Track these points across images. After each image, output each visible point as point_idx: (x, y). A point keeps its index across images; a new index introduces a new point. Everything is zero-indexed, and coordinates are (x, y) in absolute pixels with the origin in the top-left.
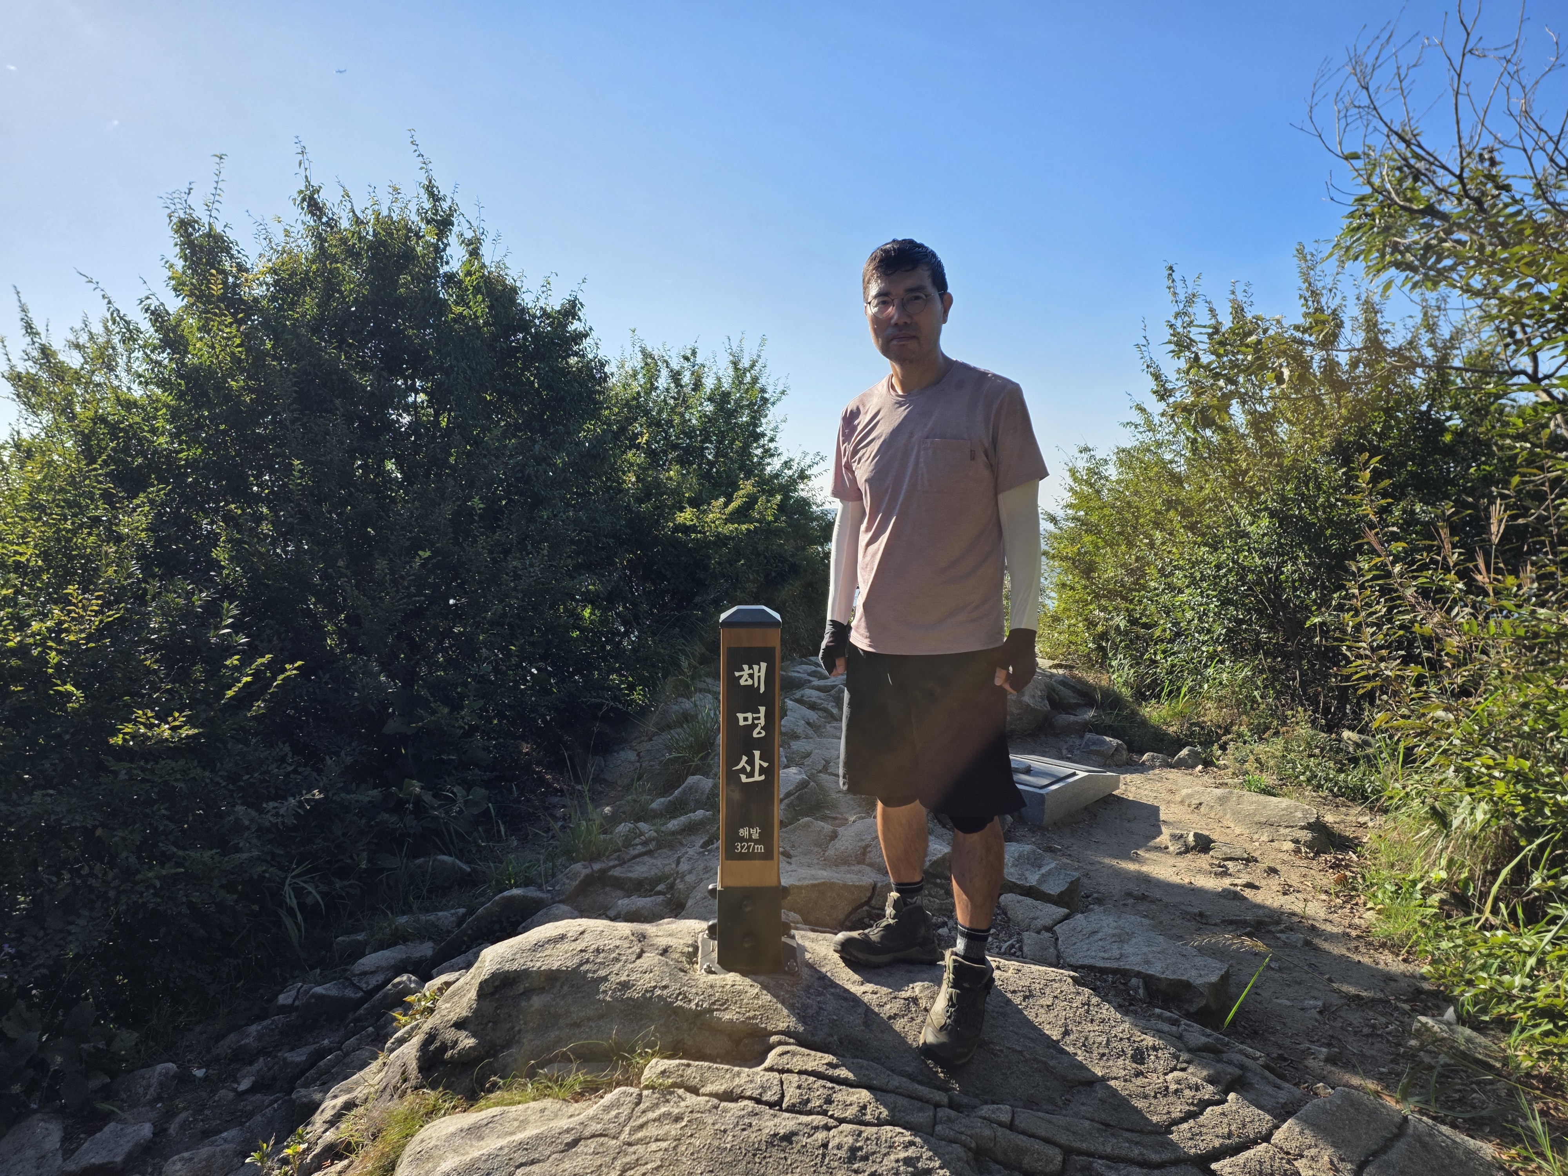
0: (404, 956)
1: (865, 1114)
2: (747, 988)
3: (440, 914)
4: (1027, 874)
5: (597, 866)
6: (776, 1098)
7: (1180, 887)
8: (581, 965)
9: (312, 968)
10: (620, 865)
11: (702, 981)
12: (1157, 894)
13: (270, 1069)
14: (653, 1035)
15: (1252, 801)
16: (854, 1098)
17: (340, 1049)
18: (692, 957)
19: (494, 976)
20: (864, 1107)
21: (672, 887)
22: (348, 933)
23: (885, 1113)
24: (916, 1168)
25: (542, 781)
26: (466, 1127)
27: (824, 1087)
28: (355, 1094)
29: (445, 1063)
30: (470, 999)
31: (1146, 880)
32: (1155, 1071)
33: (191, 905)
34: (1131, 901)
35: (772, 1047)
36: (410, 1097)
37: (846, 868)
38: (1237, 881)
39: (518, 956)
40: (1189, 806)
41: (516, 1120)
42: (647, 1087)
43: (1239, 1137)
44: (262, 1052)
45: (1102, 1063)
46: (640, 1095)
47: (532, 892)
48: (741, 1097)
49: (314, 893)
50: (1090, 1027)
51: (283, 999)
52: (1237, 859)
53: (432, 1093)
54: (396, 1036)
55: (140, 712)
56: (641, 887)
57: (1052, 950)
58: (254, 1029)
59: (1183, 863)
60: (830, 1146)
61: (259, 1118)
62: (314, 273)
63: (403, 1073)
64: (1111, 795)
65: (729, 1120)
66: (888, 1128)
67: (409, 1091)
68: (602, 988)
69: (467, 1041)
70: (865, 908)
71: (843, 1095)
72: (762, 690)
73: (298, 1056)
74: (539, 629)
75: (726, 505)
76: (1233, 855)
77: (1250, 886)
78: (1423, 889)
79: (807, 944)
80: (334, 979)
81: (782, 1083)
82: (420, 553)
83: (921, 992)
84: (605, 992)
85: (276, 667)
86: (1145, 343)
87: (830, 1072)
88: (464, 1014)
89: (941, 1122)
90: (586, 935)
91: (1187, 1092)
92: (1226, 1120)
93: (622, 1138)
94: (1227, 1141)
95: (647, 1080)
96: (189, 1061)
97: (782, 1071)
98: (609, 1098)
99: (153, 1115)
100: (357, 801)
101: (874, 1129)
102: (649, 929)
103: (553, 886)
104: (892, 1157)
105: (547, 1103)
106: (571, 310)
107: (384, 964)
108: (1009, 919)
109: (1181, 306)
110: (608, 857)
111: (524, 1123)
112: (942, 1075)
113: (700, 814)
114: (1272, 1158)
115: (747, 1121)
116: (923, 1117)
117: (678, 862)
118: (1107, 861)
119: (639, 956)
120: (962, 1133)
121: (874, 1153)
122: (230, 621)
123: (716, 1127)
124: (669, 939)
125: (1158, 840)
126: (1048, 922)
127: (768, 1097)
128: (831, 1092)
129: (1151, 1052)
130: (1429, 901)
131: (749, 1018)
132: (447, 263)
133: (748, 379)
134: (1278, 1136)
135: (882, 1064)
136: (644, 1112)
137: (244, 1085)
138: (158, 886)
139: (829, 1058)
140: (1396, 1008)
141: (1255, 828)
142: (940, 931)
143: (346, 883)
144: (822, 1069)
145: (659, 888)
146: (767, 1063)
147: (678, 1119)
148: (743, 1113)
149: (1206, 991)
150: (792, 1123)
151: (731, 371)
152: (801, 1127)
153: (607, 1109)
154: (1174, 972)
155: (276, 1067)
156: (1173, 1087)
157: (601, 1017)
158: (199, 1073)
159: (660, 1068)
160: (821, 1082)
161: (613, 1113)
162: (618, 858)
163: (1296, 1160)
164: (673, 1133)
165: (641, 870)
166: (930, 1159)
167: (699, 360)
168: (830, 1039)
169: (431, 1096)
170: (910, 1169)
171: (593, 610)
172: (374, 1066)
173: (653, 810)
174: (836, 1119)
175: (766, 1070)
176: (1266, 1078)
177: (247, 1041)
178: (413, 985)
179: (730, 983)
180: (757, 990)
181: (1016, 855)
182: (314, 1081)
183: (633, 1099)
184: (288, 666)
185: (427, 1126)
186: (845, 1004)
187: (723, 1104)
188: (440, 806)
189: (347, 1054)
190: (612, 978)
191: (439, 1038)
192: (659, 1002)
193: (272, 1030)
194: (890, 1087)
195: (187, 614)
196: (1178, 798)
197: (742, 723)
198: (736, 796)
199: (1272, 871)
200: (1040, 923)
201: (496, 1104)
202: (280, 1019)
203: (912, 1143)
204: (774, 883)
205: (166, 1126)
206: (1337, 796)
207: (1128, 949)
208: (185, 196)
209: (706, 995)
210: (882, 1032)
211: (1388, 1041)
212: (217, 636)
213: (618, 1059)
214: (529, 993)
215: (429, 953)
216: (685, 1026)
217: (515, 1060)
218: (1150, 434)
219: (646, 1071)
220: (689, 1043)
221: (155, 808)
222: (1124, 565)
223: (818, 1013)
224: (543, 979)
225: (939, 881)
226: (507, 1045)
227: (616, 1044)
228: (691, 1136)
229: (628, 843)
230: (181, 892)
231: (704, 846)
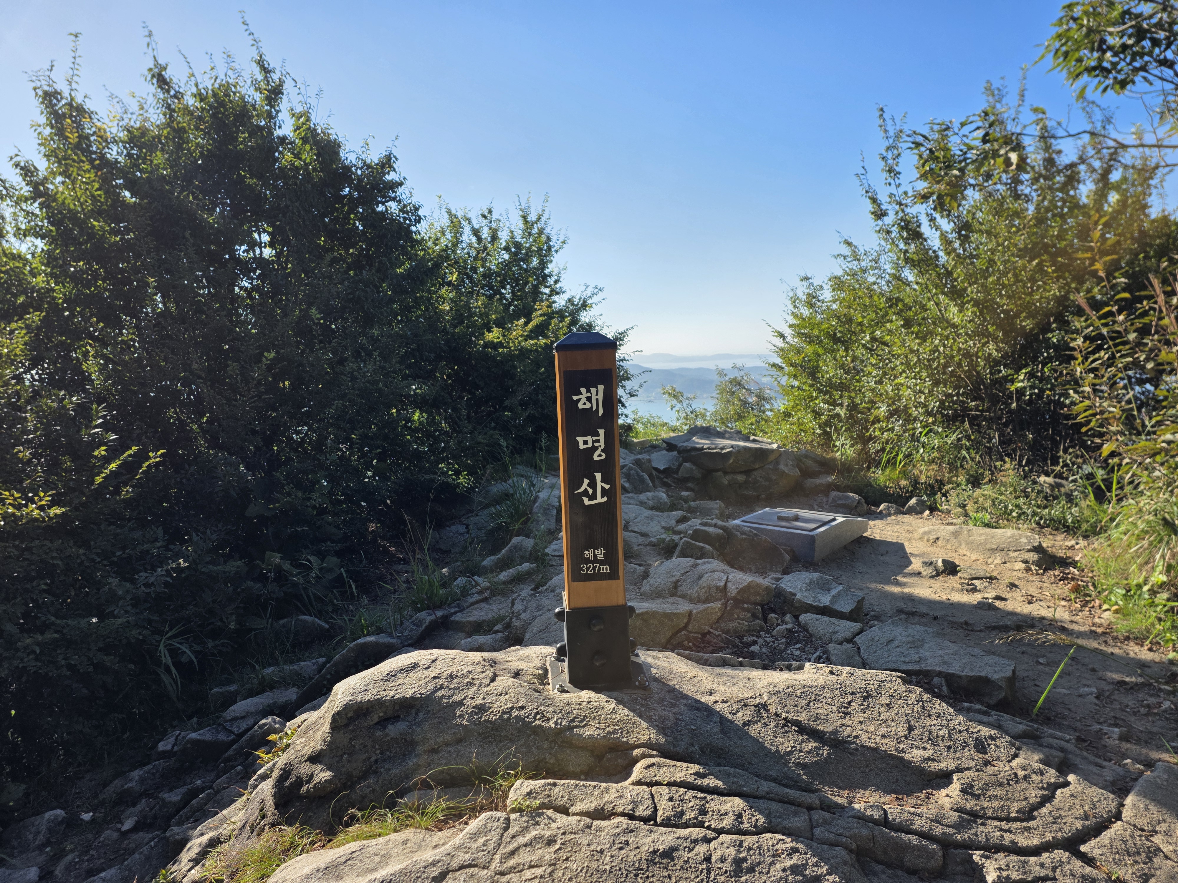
0: (271, 701)
1: (742, 823)
2: (603, 704)
3: (302, 663)
4: (820, 596)
5: (439, 613)
6: (649, 812)
7: (940, 603)
8: (436, 690)
9: (190, 718)
10: (460, 611)
11: (558, 699)
12: (923, 609)
13: (151, 809)
14: (514, 756)
15: (980, 533)
16: (727, 807)
17: (211, 787)
18: (543, 678)
19: (347, 707)
20: (739, 816)
21: (508, 626)
22: (221, 684)
23: (762, 820)
24: (804, 876)
25: (386, 551)
26: (323, 866)
27: (695, 797)
28: (220, 831)
29: (301, 798)
30: (323, 732)
31: (911, 599)
32: (998, 759)
33: (70, 667)
34: (903, 616)
35: (636, 761)
36: (268, 834)
37: (660, 600)
38: (986, 595)
39: (371, 686)
40: (928, 541)
41: (376, 855)
42: (514, 811)
43: (1095, 817)
44: (142, 795)
45: (951, 755)
46: (508, 819)
47: (383, 639)
48: (613, 814)
49: (188, 653)
50: (929, 722)
51: (162, 746)
52: (982, 578)
53: (289, 829)
54: (258, 773)
55: (7, 493)
56: (479, 628)
57: (857, 658)
58: (136, 774)
59: (937, 583)
60: (713, 859)
61: (137, 856)
62: (166, 137)
63: (261, 810)
64: (862, 537)
65: (604, 840)
66: (768, 835)
67: (267, 827)
68: (459, 713)
69: (323, 775)
70: (684, 632)
71: (716, 804)
72: (601, 412)
73: (174, 797)
74: (376, 425)
75: (526, 324)
76: (978, 575)
77: (998, 598)
78: (1149, 590)
79: (650, 660)
80: (209, 725)
81: (652, 796)
82: (266, 354)
83: (769, 698)
84: (461, 716)
85: (142, 456)
86: (863, 172)
87: (699, 782)
88: (319, 747)
89: (818, 826)
90: (438, 663)
91: (1034, 777)
92: (1077, 802)
93: (492, 867)
94: (1087, 823)
95: (513, 802)
96: (78, 806)
97: (650, 784)
98: (474, 824)
99: (41, 859)
100: (225, 572)
101: (755, 838)
102: (499, 656)
103: (402, 633)
104: (779, 866)
105: (408, 833)
106: (387, 163)
107: (253, 709)
108: (811, 635)
109: (891, 141)
110: (449, 605)
111: (386, 858)
112: (805, 777)
113: (526, 566)
114: (1132, 836)
115: (623, 839)
116: (799, 821)
117: (513, 604)
118: (873, 586)
119: (493, 680)
120: (841, 835)
121: (759, 863)
122: (100, 421)
123: (592, 848)
124: (519, 663)
125: (910, 568)
126: (848, 634)
127: (641, 811)
128: (703, 802)
129: (990, 742)
130: (1157, 601)
131: (609, 733)
132: (280, 127)
133: (535, 231)
134: (1127, 813)
135: (746, 770)
136: (514, 837)
137: (128, 825)
138: (38, 651)
139: (695, 768)
140: (1161, 690)
141: (988, 554)
142: (752, 648)
143: (217, 642)
144: (691, 779)
145: (496, 628)
146: (634, 777)
147: (551, 842)
148: (617, 830)
149: (1004, 685)
150: (670, 837)
151: (521, 224)
152: (680, 841)
153: (474, 836)
154: (972, 670)
155: (157, 807)
156: (1021, 773)
157: (459, 741)
158: (87, 816)
159: (526, 790)
160: (691, 793)
161: (481, 841)
162: (458, 606)
163: (1152, 836)
164: (547, 857)
165: (478, 614)
166: (816, 865)
167: (495, 216)
168: (692, 749)
169: (289, 831)
170: (799, 878)
171: (421, 414)
172: (240, 802)
173: (485, 567)
174: (714, 830)
175: (634, 784)
176: (1085, 758)
177: (129, 785)
178: (277, 726)
179: (586, 700)
180: (613, 706)
181: (808, 581)
182: (188, 819)
183: (501, 824)
184: (151, 454)
185: (282, 866)
186: (699, 714)
187: (596, 823)
188: (299, 574)
189: (217, 792)
190: (468, 702)
191: (294, 773)
192: (517, 723)
193: (153, 774)
194: (761, 793)
195: (60, 415)
196: (916, 535)
197: (582, 446)
198: (580, 519)
199: (1013, 586)
200: (840, 636)
201: (356, 838)
202: (160, 764)
203: (795, 850)
204: (621, 602)
205: (52, 868)
206: (1043, 527)
207: (925, 652)
208: (48, 73)
209: (563, 712)
210: (740, 738)
211: (1167, 719)
212: (89, 435)
213: (480, 783)
214: (383, 722)
215: (294, 697)
216: (546, 745)
217: (374, 791)
218: (856, 263)
219: (512, 794)
220: (552, 761)
221: (35, 583)
222: (842, 367)
223: (676, 725)
224: (397, 708)
225: (746, 606)
226: (364, 776)
227: (476, 767)
228: (567, 859)
229: (465, 592)
230: (61, 657)
231: (535, 589)
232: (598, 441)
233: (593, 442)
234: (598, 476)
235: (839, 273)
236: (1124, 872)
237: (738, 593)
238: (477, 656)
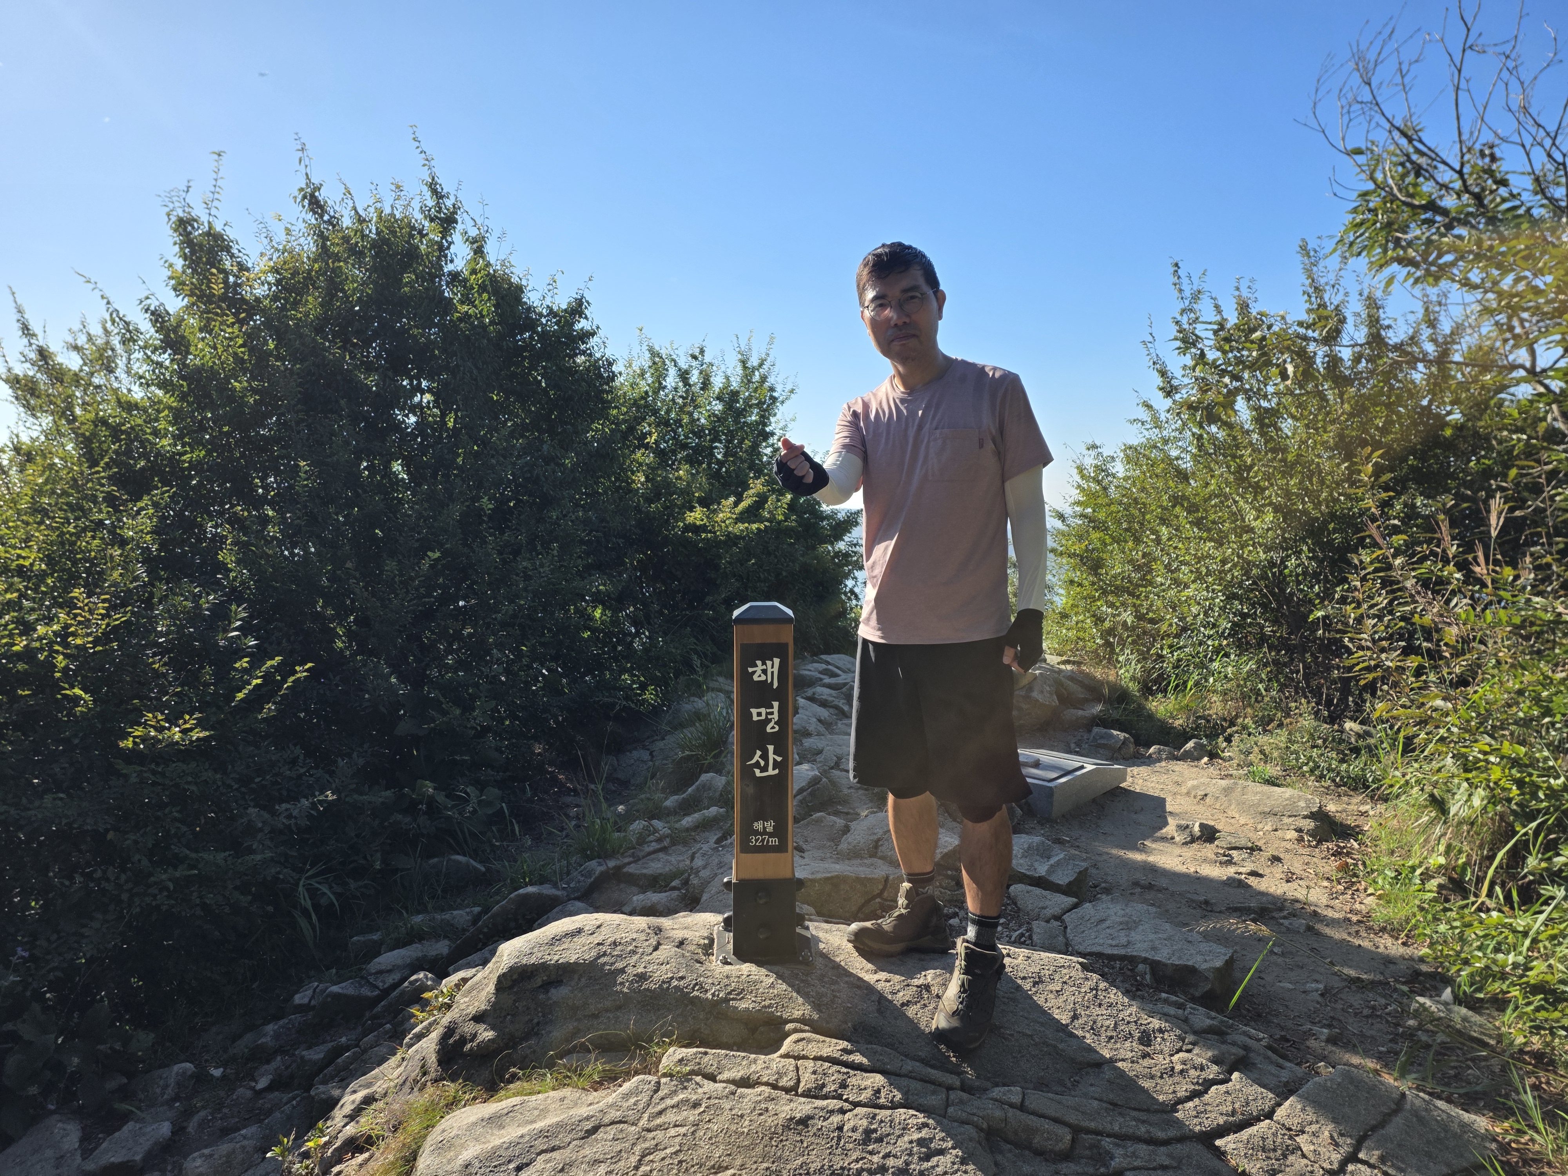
0: (420, 955)
1: (879, 1098)
2: (763, 978)
3: (455, 912)
4: (1036, 865)
5: (611, 864)
6: (792, 1083)
7: (1186, 876)
8: (599, 957)
9: (328, 968)
10: (635, 862)
11: (718, 971)
12: (1164, 882)
13: (287, 1068)
14: (670, 1025)
15: (1256, 791)
16: (868, 1083)
17: (357, 1046)
18: (707, 948)
19: (512, 969)
20: (878, 1091)
21: (686, 882)
22: (363, 933)
23: (899, 1096)
24: (929, 1148)
25: (554, 781)
26: (487, 1116)
27: (839, 1072)
28: (374, 1088)
29: (464, 1055)
30: (488, 993)
31: (1153, 869)
32: (1161, 1052)
33: (204, 907)
34: (1138, 890)
35: (787, 1035)
36: (430, 1089)
37: (858, 861)
38: (1241, 870)
39: (536, 950)
40: (1195, 797)
41: (536, 1109)
42: (665, 1075)
43: (1243, 1114)
44: (280, 1050)
45: (1110, 1045)
46: (658, 1083)
47: (547, 890)
48: (758, 1083)
49: (328, 894)
50: (1098, 1011)
51: (299, 999)
52: (1241, 849)
53: (452, 1085)
54: (414, 1031)
55: (150, 715)
56: (655, 883)
57: (1061, 938)
58: (270, 1028)
59: (1189, 852)
60: (845, 1128)
61: (277, 1114)
62: (316, 272)
63: (422, 1067)
64: (1119, 788)
65: (746, 1105)
66: (902, 1110)
67: (429, 1084)
68: (620, 980)
69: (486, 1034)
70: (878, 900)
71: (858, 1079)
72: (775, 685)
73: (316, 1054)
74: (550, 630)
75: (736, 504)
76: (1237, 845)
77: (1254, 874)
78: (1422, 874)
79: (821, 935)
80: (350, 978)
81: (797, 1069)
82: (429, 553)
83: (933, 979)
84: (622, 984)
85: (286, 669)
86: (1151, 339)
87: (845, 1058)
88: (483, 1007)
89: (953, 1105)
90: (602, 929)
91: (1192, 1072)
92: (1230, 1099)
93: (641, 1124)
94: (1231, 1119)
95: (664, 1068)
96: (206, 1061)
97: (797, 1058)
98: (627, 1086)
99: (171, 1114)
100: (370, 803)
101: (889, 1112)
102: (665, 922)
103: (568, 883)
104: (906, 1138)
105: (566, 1092)
106: (578, 309)
107: (400, 962)
108: (1019, 909)
109: (1187, 302)
110: (622, 854)
111: (544, 1112)
113: (714, 810)
114: (1275, 1135)
115: (763, 1106)
116: (935, 1100)
117: (692, 858)
118: (1114, 851)
119: (656, 949)
120: (974, 1114)
121: (888, 1135)
122: (239, 623)
123: (733, 1112)
124: (685, 931)
125: (1164, 831)
126: (1057, 911)
127: (783, 1082)
128: (845, 1077)
129: (1157, 1035)
130: (1428, 886)
131: (765, 1007)
132: (452, 261)
133: (757, 377)
134: (1280, 1113)
135: (896, 1050)
136: (662, 1099)
137: (262, 1083)
138: (172, 888)
139: (844, 1044)
140: (1396, 990)
141: (1259, 817)
142: (952, 921)
143: (360, 883)
144: (837, 1055)
145: (673, 884)
146: (783, 1050)
147: (696, 1105)
148: (759, 1098)
149: (1211, 976)
150: (808, 1107)
151: (739, 370)
152: (817, 1111)
153: (626, 1096)
154: (1180, 958)
155: (293, 1066)
156: (1179, 1067)
157: (619, 1008)
158: (217, 1072)
159: (678, 1057)
160: (836, 1068)
161: (632, 1101)
162: (633, 855)
163: (1297, 1135)
164: (691, 1118)
165: (656, 866)
166: (943, 1139)
167: (707, 359)
168: (844, 1026)
169: (451, 1088)
170: (924, 1150)
171: (604, 610)
172: (393, 1061)
173: (666, 808)
174: (851, 1103)
175: (782, 1056)
176: (1268, 1058)
177: (263, 1040)
178: (429, 983)
179: (746, 973)
180: (772, 980)
181: (1026, 846)
182: (332, 1078)
183: (652, 1086)
184: (297, 668)
185: (448, 1117)
186: (858, 992)
187: (740, 1090)
188: (454, 806)
189: (365, 1051)
190: (629, 970)
191: (458, 1031)
192: (676, 992)
193: (289, 1029)
194: (904, 1071)
195: (194, 617)
196: (1184, 790)
197: (755, 718)
198: (751, 790)
199: (1276, 859)
200: (1049, 912)
201: (515, 1095)
202: (296, 1018)
203: (925, 1125)
204: (788, 875)
205: (185, 1124)
206: (1339, 786)
207: (1135, 936)
208: (184, 194)
209: (722, 985)
210: (896, 1018)
211: (1387, 1021)
212: (226, 639)
213: (635, 1049)
214: (547, 986)
215: (445, 951)
216: (702, 1016)
217: (534, 1052)
218: (1157, 431)
219: (664, 1060)
220: (707, 1032)
221: (167, 811)
222: (1131, 562)
223: (833, 1002)
224: (560, 972)
225: (949, 872)
226: (526, 1037)
227: (634, 1034)
228: (709, 1121)
229: (642, 840)
230: (195, 894)
231: (718, 841)
232: (772, 713)
233: (767, 714)
234: (771, 748)
235: (1135, 442)
236: (1253, 1167)
237: (942, 857)
238: (641, 922)
